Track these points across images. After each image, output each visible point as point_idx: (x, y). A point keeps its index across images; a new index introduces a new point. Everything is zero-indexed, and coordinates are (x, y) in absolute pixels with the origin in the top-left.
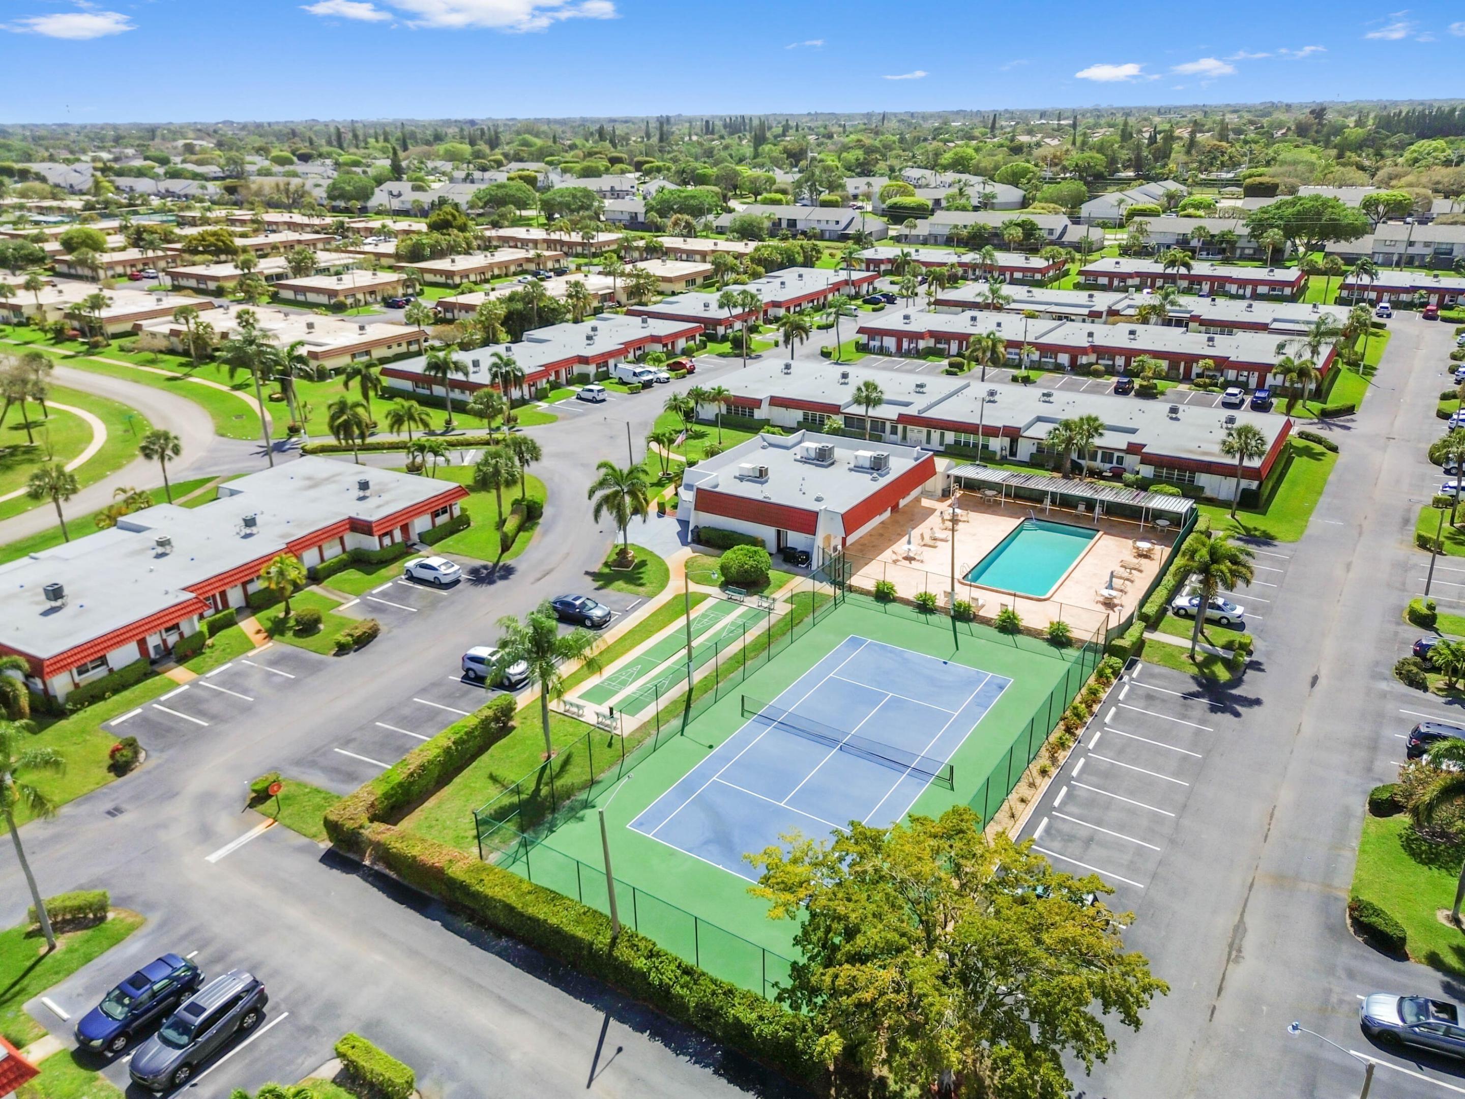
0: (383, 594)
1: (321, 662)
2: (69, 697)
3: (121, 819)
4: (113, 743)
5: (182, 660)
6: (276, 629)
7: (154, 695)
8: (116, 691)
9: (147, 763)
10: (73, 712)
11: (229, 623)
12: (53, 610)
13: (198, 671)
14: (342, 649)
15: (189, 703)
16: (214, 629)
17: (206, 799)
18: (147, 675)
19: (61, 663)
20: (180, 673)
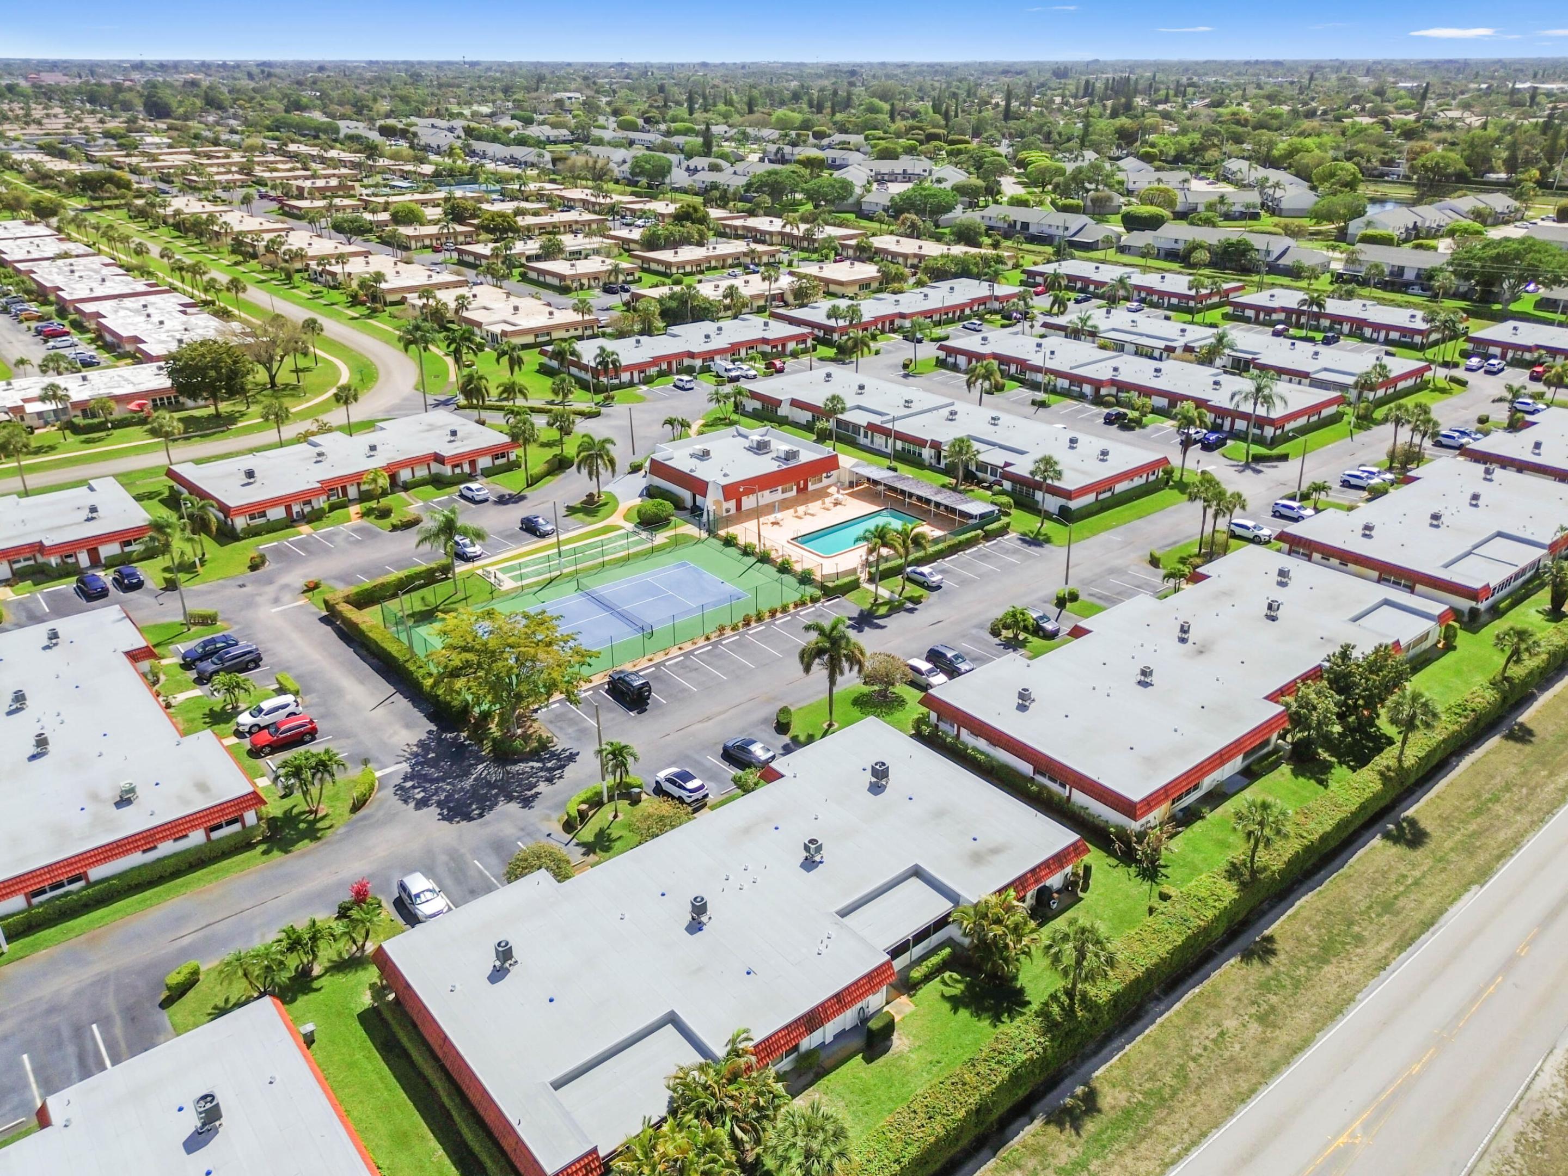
0: (439, 503)
1: (379, 533)
2: (243, 530)
3: (244, 589)
4: (254, 554)
5: (309, 522)
6: (366, 514)
7: (286, 538)
8: (268, 532)
9: (268, 567)
10: (243, 539)
11: (343, 506)
12: (248, 484)
13: (315, 529)
14: (395, 528)
15: (301, 544)
16: (333, 508)
17: (286, 587)
18: (287, 527)
19: (241, 510)
20: (305, 529)
